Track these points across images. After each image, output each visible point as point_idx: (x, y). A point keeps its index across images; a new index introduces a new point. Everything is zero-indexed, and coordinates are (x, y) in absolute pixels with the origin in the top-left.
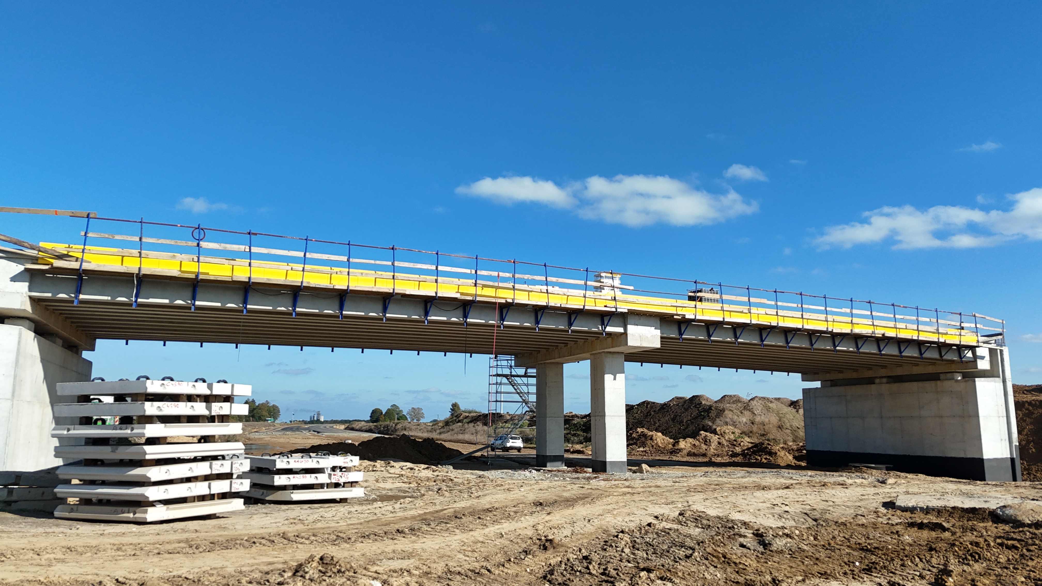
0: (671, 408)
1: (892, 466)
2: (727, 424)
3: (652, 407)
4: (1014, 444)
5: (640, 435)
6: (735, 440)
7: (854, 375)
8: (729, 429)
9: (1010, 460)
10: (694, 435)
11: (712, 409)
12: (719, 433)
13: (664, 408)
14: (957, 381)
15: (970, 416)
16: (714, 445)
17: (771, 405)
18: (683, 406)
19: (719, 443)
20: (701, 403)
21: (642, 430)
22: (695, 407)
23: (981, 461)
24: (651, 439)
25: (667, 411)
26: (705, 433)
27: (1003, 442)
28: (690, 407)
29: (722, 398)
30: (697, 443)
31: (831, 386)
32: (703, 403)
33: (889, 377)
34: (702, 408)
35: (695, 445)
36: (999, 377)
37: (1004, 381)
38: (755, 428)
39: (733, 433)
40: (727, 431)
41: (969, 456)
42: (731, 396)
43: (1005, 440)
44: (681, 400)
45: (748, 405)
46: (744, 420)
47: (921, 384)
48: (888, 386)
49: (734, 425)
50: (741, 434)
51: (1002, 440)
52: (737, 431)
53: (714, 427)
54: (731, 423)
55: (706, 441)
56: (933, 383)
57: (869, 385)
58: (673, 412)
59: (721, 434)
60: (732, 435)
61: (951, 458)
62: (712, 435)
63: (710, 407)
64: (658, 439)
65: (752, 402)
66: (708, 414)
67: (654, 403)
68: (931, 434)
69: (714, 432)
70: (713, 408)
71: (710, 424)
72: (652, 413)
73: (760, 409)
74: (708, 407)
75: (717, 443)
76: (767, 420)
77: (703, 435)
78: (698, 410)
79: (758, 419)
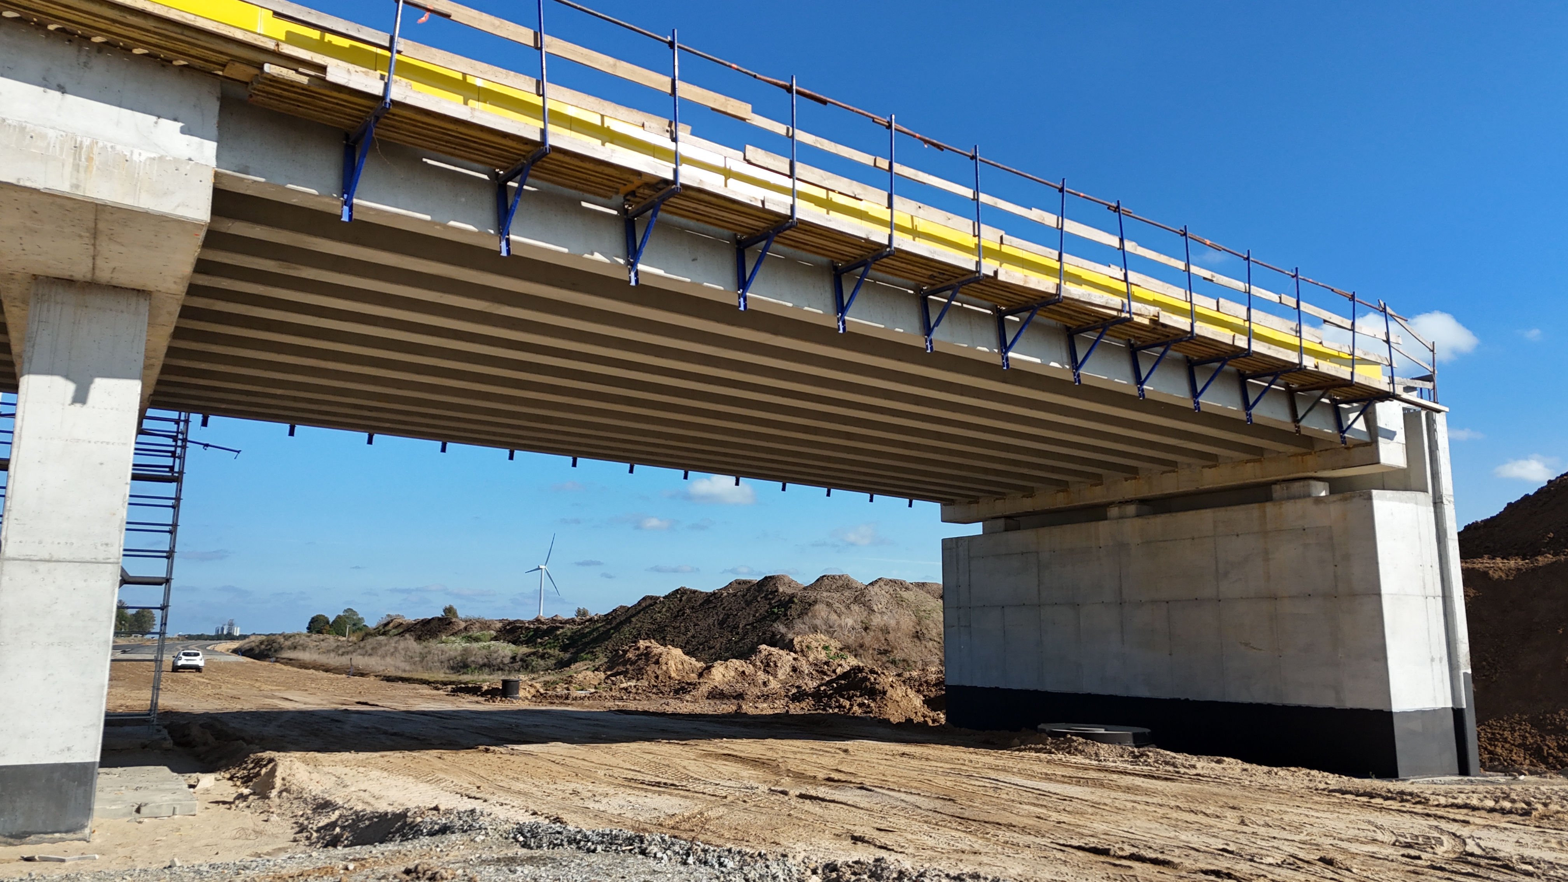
0: (722, 601)
1: (1147, 730)
2: (815, 629)
3: (689, 600)
4: (1462, 671)
5: (642, 654)
6: (827, 663)
7: (1060, 501)
8: (817, 640)
9: (1451, 713)
10: (745, 655)
11: (793, 602)
12: (797, 647)
13: (711, 602)
14: (1319, 500)
15: (1353, 595)
16: (783, 672)
17: (905, 594)
18: (743, 596)
19: (794, 669)
20: (777, 591)
21: (649, 644)
22: (766, 597)
23: (1385, 718)
24: (657, 662)
25: (713, 608)
26: (769, 648)
27: (1436, 663)
28: (755, 598)
29: (818, 580)
30: (749, 669)
31: (1007, 530)
32: (781, 590)
33: (1142, 501)
34: (777, 599)
35: (743, 672)
36: (1426, 491)
37: (1438, 502)
38: (868, 639)
39: (826, 648)
40: (814, 644)
41: (1349, 705)
42: (834, 577)
43: (1441, 659)
44: (746, 587)
45: (862, 594)
46: (850, 622)
47: (1222, 514)
48: (1139, 522)
49: (828, 632)
50: (841, 650)
51: (1432, 660)
52: (835, 645)
53: (790, 636)
54: (824, 627)
55: (768, 665)
56: (1254, 510)
57: (1093, 523)
58: (724, 609)
59: (802, 651)
60: (824, 653)
61: (1299, 708)
62: (783, 653)
63: (791, 599)
64: (671, 663)
65: (870, 588)
66: (786, 610)
67: (695, 592)
68: (1246, 645)
69: (789, 646)
70: (796, 600)
71: (782, 629)
72: (688, 611)
73: (884, 601)
74: (787, 598)
75: (788, 669)
76: (893, 623)
77: (764, 653)
78: (770, 604)
79: (877, 620)
